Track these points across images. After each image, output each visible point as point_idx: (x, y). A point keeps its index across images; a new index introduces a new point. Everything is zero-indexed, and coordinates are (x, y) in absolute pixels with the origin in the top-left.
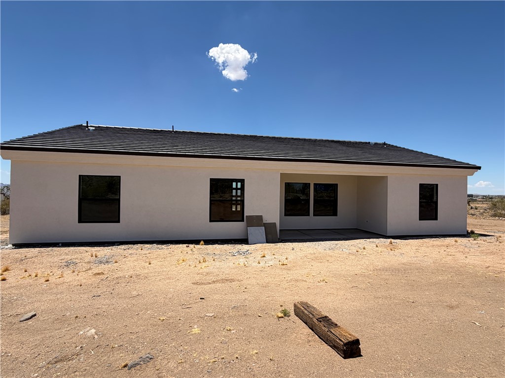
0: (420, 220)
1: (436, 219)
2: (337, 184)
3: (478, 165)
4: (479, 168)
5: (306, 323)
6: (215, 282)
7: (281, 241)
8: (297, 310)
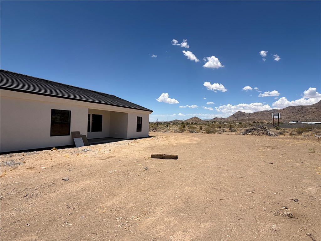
0: (137, 131)
1: (141, 131)
2: (102, 115)
3: (152, 110)
4: (153, 111)
5: (159, 158)
6: (108, 158)
7: (90, 145)
8: (153, 157)
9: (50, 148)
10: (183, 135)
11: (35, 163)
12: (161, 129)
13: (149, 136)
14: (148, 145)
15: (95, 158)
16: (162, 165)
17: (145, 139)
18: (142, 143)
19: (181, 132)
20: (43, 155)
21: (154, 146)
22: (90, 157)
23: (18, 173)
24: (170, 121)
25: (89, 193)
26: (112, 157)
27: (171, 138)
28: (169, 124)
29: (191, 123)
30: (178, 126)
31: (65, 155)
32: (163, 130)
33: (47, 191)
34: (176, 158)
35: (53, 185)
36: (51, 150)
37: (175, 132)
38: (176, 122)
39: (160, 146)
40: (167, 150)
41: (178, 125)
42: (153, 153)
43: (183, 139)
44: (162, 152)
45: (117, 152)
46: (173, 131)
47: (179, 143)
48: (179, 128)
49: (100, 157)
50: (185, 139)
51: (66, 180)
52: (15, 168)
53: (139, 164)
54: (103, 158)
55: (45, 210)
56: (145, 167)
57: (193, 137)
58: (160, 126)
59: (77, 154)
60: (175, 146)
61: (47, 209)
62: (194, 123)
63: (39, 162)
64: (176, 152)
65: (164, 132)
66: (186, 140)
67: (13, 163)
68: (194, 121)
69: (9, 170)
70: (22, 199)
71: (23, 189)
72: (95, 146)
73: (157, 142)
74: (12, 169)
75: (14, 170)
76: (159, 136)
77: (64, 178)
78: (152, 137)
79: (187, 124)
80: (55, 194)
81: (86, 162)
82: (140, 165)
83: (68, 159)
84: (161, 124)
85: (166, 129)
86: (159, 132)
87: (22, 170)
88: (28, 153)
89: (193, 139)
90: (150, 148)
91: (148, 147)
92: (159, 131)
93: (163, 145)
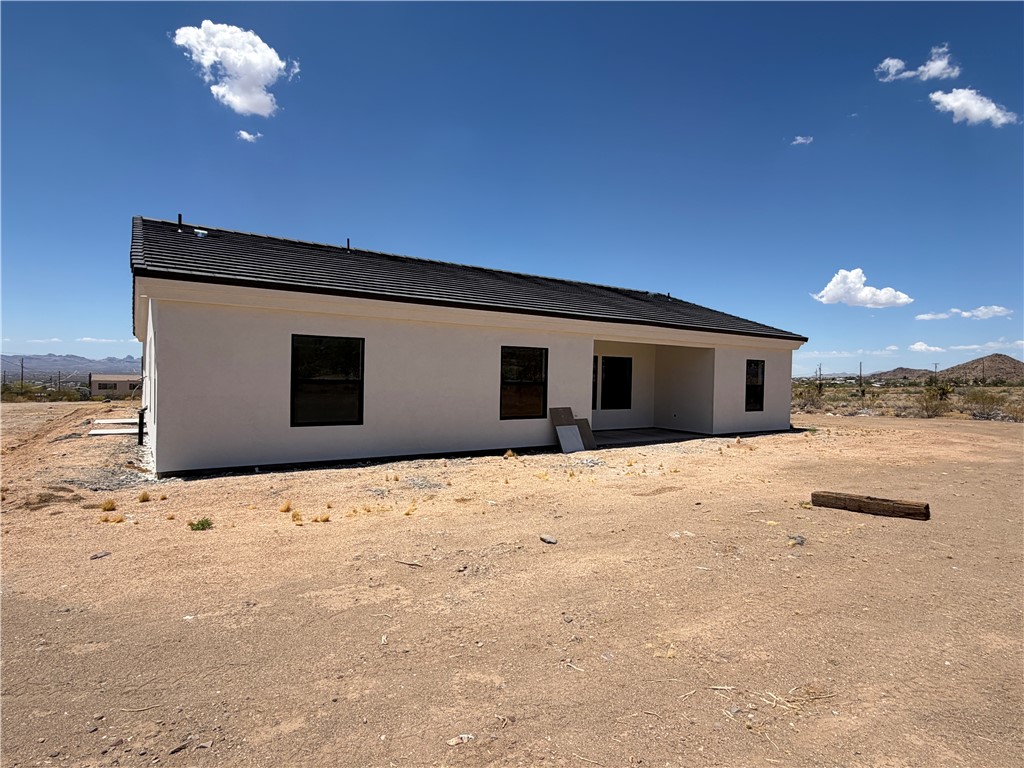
0: (747, 410)
1: (761, 410)
2: (631, 359)
3: (804, 336)
4: (806, 340)
5: (845, 508)
6: (659, 491)
7: (599, 448)
8: (820, 500)
9: (500, 452)
10: (939, 426)
11: (470, 488)
12: (835, 404)
13: (791, 426)
14: (791, 459)
15: (619, 487)
16: (861, 535)
17: (777, 436)
18: (767, 450)
19: (930, 417)
20: (486, 467)
21: (816, 464)
22: (605, 483)
23: (438, 508)
24: (873, 376)
25: (618, 589)
26: (671, 489)
27: (886, 437)
28: (869, 384)
29: (975, 382)
30: (909, 393)
31: (537, 472)
32: (843, 406)
33: (509, 565)
34: (922, 513)
35: (520, 550)
36: (502, 455)
37: (897, 416)
38: (900, 379)
39: (841, 464)
40: (877, 483)
41: (912, 389)
42: (819, 489)
43: (945, 443)
44: (854, 487)
45: (684, 475)
46: (892, 411)
47: (928, 458)
48: (918, 400)
49: (634, 487)
50: (952, 443)
51: (549, 543)
52: (431, 497)
53: (769, 522)
54: (643, 492)
55: (510, 614)
56: (796, 535)
57: (992, 438)
58: (828, 392)
59: (569, 471)
60: (909, 469)
61: (516, 612)
62: (988, 381)
63: (479, 486)
64: (916, 493)
65: (851, 415)
66: (960, 448)
67: (427, 484)
68: (987, 374)
69: (420, 501)
70: (455, 574)
71: (454, 550)
72: (613, 451)
73: (827, 449)
74: (425, 498)
75: (430, 502)
76: (833, 430)
77: (544, 536)
78: (805, 430)
79: (957, 383)
80: (529, 576)
81: (595, 497)
82: (774, 526)
83: (548, 485)
84: (834, 385)
85: (856, 403)
86: (830, 414)
87: (445, 503)
88: (454, 461)
89: (996, 445)
90: (800, 468)
91: (793, 464)
92: (828, 410)
93: (856, 463)
